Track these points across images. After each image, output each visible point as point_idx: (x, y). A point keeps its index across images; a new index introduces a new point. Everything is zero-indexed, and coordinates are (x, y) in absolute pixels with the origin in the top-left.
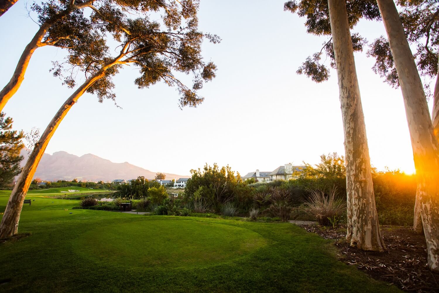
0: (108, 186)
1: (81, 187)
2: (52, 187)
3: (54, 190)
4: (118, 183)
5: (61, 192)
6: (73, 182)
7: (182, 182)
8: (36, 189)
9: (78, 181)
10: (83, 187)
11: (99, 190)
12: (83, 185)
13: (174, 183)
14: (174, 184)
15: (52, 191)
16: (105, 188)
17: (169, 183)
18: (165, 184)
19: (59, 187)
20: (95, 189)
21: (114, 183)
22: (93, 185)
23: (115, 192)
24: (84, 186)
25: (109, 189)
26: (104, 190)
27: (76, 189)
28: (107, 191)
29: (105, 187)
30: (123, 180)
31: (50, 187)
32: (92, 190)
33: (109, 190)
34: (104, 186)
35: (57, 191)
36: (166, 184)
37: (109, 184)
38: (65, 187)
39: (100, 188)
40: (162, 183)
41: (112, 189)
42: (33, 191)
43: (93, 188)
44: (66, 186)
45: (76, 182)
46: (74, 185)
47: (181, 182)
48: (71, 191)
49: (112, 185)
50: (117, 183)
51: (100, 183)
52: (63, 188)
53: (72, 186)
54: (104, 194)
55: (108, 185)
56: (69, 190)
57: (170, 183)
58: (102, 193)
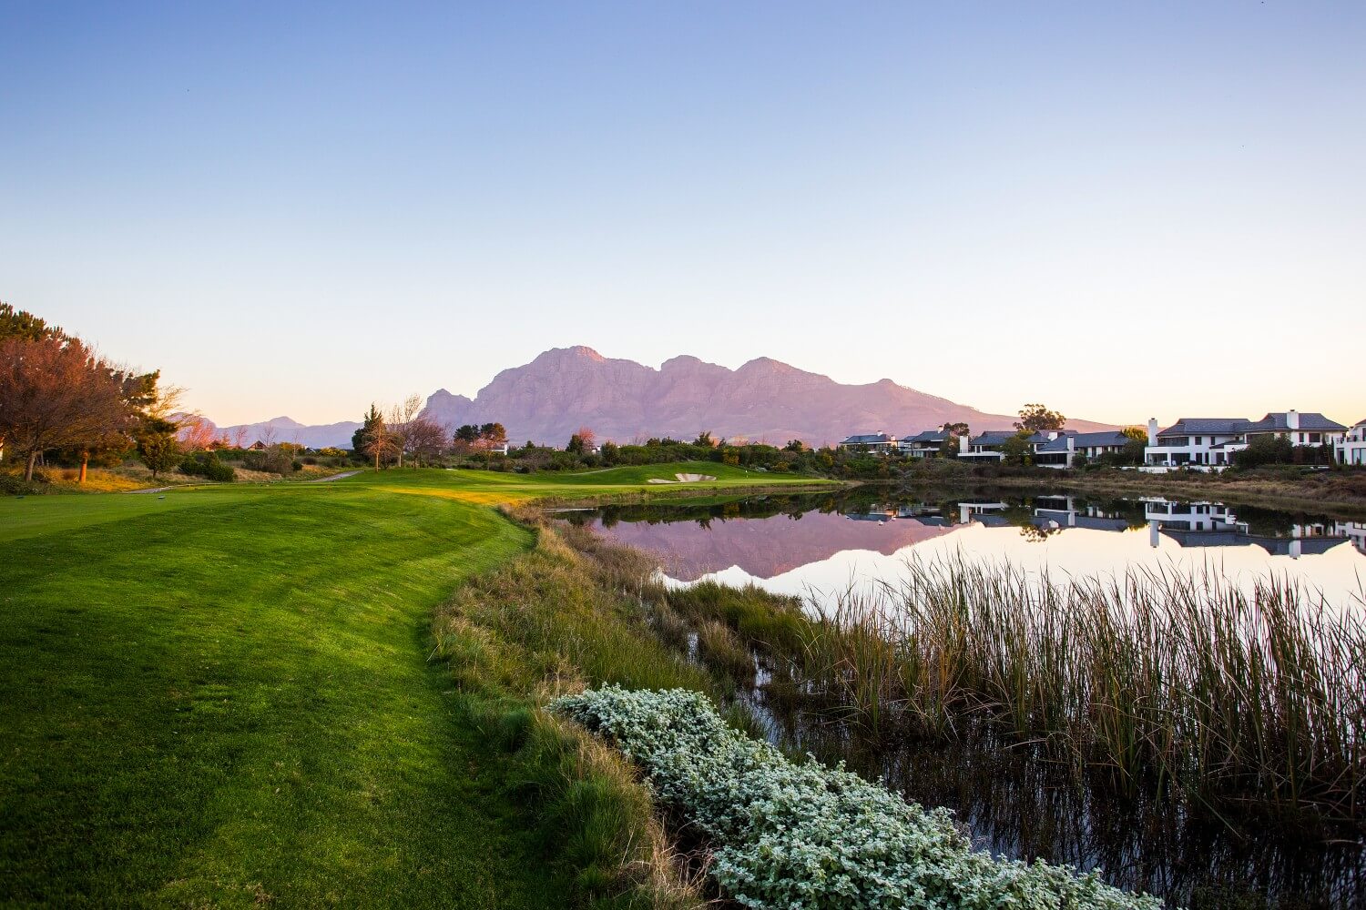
0: (825, 462)
1: (719, 465)
2: (625, 462)
3: (625, 472)
4: (866, 448)
5: (650, 481)
6: (697, 443)
7: (1198, 442)
8: (572, 468)
9: (715, 439)
10: (731, 465)
11: (791, 476)
12: (730, 455)
13: (1146, 443)
14: (1148, 450)
15: (618, 476)
16: (812, 470)
17: (1113, 447)
18: (1090, 450)
19: (647, 462)
20: (773, 471)
21: (850, 448)
22: (768, 454)
23: (853, 484)
24: (731, 460)
25: (827, 473)
26: (808, 477)
27: (703, 471)
28: (823, 480)
29: (812, 464)
30: (884, 438)
31: (616, 461)
32: (762, 475)
33: (830, 478)
34: (807, 460)
35: (637, 478)
36: (1099, 451)
37: (828, 451)
38: (665, 461)
39: (794, 468)
40: (1076, 449)
41: (842, 474)
42: (560, 474)
43: (768, 468)
44: (671, 461)
45: (709, 444)
46: (700, 456)
47: (1192, 440)
48: (686, 478)
49: (840, 456)
50: (859, 446)
51: (795, 447)
52: (661, 465)
53: (692, 459)
54: (812, 491)
55: (825, 454)
56: (679, 476)
57: (1119, 447)
58: (802, 491)
